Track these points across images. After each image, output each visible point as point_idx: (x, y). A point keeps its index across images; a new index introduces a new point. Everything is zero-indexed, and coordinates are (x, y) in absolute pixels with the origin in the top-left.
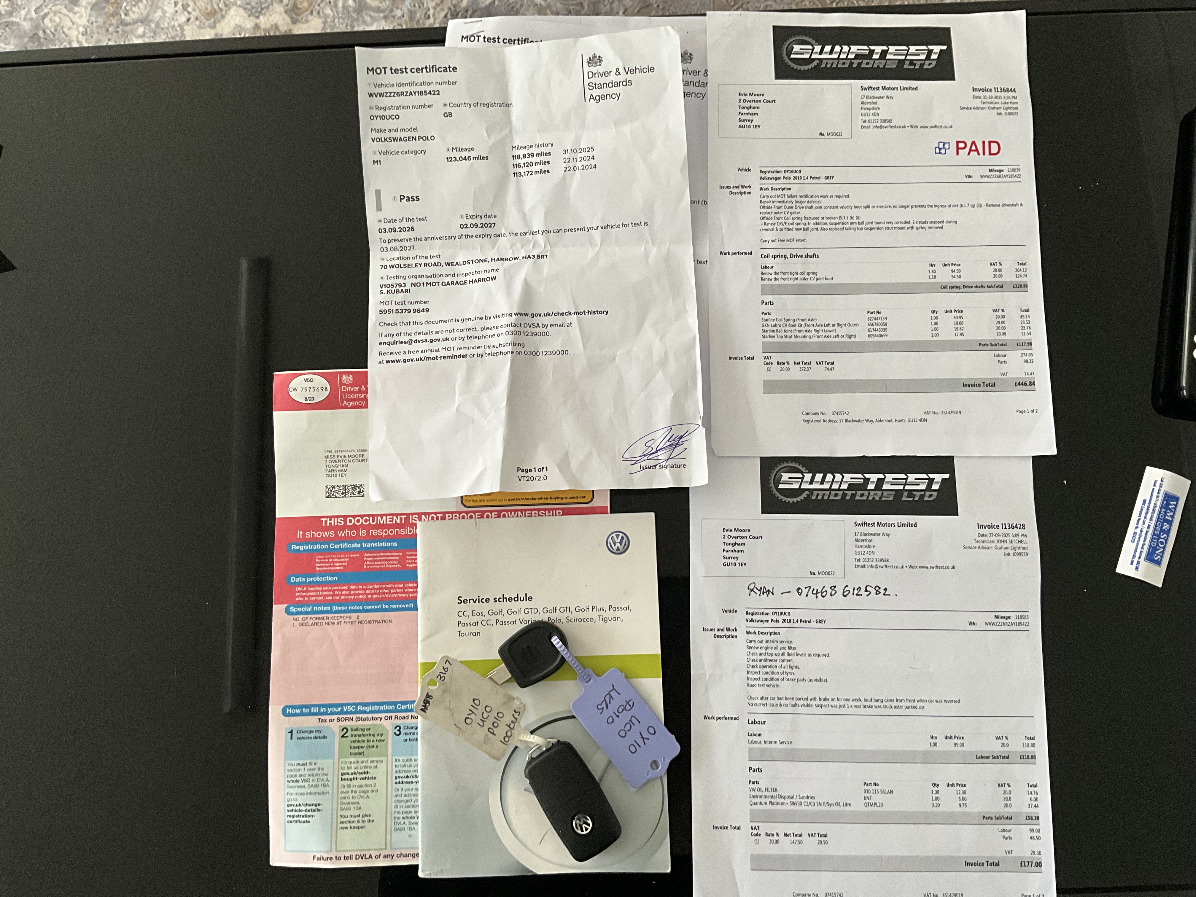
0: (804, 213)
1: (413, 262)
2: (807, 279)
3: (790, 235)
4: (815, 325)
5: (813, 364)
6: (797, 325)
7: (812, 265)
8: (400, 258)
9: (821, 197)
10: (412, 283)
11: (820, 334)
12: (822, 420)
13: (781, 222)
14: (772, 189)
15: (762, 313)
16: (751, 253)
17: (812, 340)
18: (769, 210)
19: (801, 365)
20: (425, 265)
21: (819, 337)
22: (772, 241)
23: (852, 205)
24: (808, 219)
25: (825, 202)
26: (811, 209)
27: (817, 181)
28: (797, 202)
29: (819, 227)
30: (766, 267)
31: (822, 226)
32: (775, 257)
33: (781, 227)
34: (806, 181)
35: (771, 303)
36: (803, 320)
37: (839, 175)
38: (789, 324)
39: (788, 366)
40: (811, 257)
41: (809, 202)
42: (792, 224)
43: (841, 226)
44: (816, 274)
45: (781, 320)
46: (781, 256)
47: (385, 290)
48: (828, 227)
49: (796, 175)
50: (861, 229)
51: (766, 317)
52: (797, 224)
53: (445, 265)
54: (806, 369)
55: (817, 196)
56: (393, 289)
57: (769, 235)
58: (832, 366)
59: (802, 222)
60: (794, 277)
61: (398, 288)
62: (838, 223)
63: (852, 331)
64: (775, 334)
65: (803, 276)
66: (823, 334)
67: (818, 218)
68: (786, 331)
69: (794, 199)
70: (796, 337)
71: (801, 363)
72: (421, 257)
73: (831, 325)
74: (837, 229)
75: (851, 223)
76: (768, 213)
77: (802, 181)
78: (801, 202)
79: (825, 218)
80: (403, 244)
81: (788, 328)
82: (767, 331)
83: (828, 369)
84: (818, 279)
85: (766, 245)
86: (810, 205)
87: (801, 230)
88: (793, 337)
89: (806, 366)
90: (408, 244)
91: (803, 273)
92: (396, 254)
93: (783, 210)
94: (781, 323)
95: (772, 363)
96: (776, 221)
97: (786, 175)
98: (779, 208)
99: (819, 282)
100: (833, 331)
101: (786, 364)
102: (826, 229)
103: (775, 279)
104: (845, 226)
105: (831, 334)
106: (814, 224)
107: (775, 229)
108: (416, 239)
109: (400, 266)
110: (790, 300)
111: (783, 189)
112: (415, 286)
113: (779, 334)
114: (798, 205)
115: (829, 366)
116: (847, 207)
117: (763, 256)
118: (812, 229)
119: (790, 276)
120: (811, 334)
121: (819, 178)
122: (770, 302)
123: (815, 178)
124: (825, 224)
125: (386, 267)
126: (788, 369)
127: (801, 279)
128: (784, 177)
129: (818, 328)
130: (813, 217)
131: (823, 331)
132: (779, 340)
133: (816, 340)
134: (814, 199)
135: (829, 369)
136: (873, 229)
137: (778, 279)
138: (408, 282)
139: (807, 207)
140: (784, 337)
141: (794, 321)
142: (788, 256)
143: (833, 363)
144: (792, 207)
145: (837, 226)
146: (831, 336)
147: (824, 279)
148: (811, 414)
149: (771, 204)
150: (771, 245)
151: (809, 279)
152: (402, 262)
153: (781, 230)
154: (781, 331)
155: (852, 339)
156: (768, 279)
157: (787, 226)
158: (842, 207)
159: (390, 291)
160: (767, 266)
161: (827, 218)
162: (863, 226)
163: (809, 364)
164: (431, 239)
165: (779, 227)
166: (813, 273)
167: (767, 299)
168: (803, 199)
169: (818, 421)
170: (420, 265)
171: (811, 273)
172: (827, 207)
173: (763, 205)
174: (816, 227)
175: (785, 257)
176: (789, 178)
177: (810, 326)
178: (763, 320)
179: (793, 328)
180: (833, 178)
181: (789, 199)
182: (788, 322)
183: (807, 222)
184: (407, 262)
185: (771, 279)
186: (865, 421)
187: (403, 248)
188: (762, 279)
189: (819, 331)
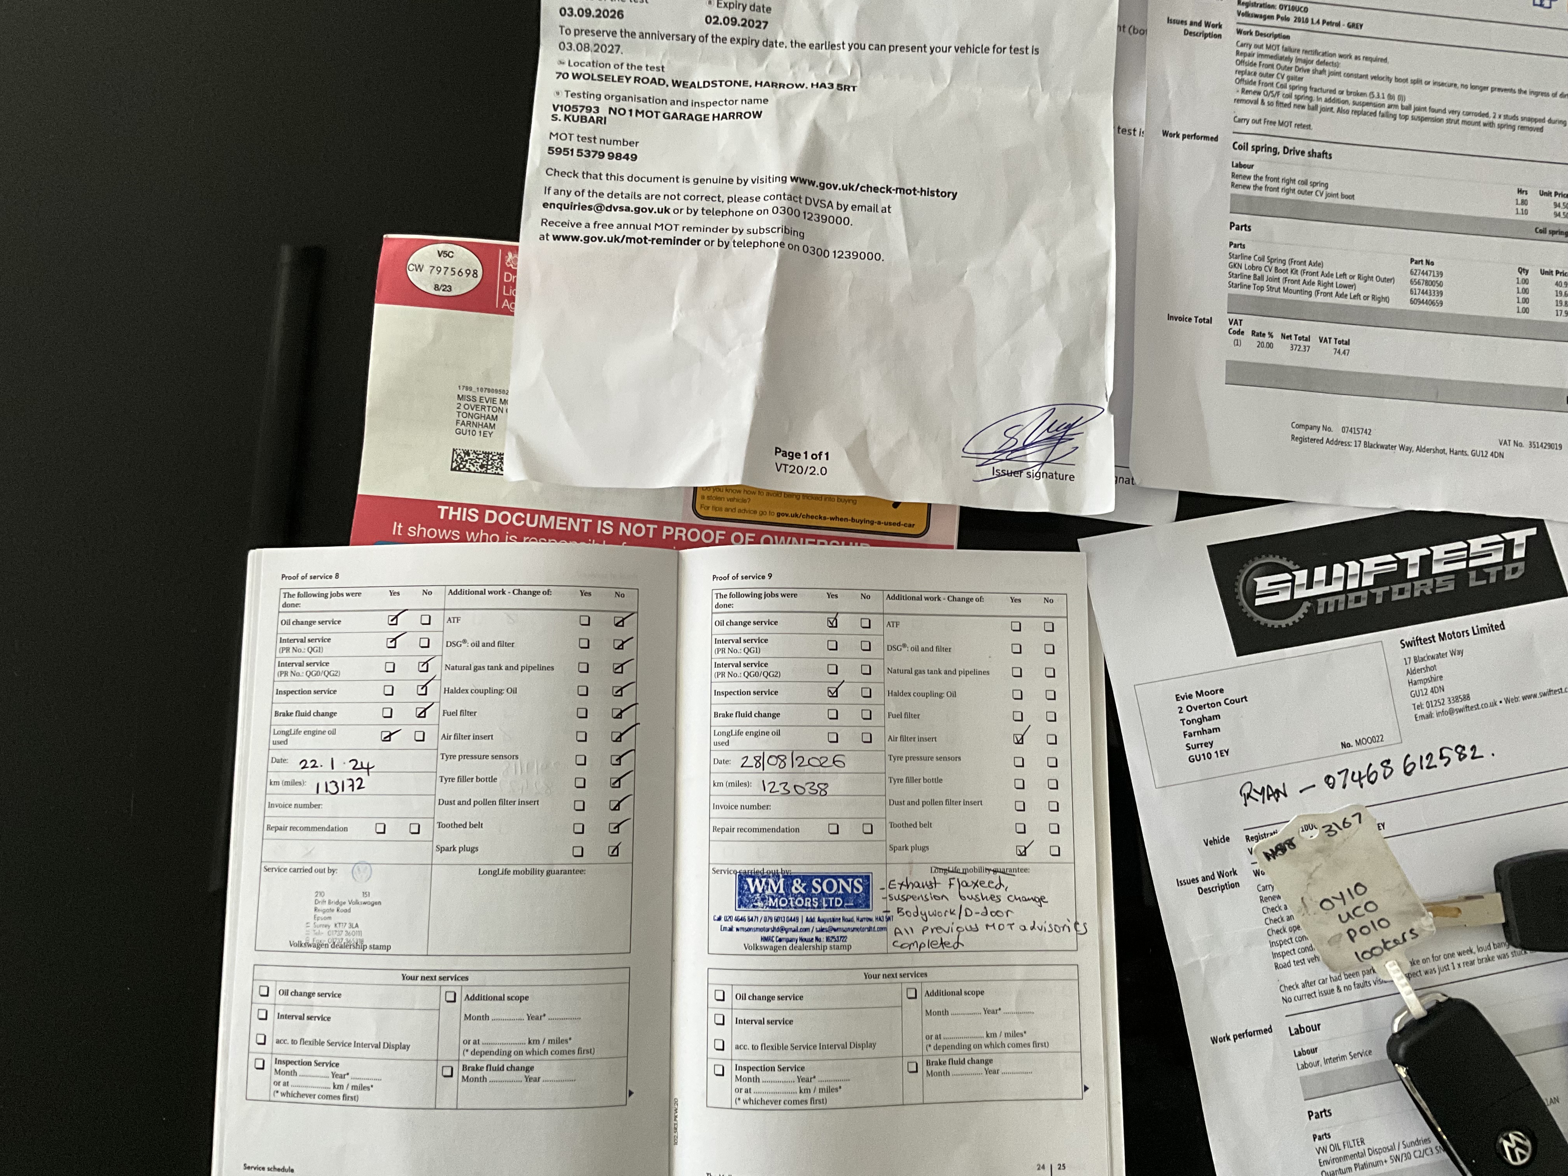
0: (1309, 80)
1: (616, 73)
2: (1310, 193)
3: (1285, 114)
4: (1320, 274)
5: (1315, 341)
6: (1289, 271)
7: (1319, 170)
8: (593, 64)
9: (1341, 56)
10: (611, 109)
11: (1329, 290)
12: (1325, 441)
13: (1272, 92)
14: (1258, 34)
15: (1231, 244)
16: (1216, 139)
17: (1313, 299)
18: (1251, 69)
19: (1293, 341)
20: (637, 79)
21: (1326, 294)
22: (1254, 121)
23: (1392, 76)
24: (1316, 90)
25: (1346, 66)
26: (1323, 76)
27: (1334, 29)
28: (1298, 60)
29: (1335, 106)
30: (1239, 165)
31: (1340, 105)
32: (1257, 149)
33: (1271, 99)
34: (1316, 27)
35: (1248, 228)
36: (1300, 263)
37: (1372, 23)
38: (1276, 268)
39: (1270, 340)
40: (1319, 156)
41: (1319, 63)
42: (1289, 96)
43: (1371, 109)
44: (1326, 186)
45: (1262, 259)
46: (1268, 149)
47: (560, 114)
48: (1350, 107)
49: (1299, 14)
50: (1406, 118)
51: (1238, 251)
52: (1298, 98)
53: (671, 85)
54: (1302, 348)
55: (1333, 55)
56: (576, 114)
57: (1248, 111)
58: (1347, 347)
59: (1306, 94)
60: (1288, 187)
61: (584, 113)
62: (1368, 104)
63: (1381, 289)
64: (1250, 282)
65: (1303, 188)
66: (1334, 290)
67: (1333, 92)
68: (1269, 279)
69: (1293, 55)
70: (1286, 290)
71: (1293, 337)
72: (630, 66)
73: (1348, 277)
74: (1365, 114)
75: (1390, 107)
76: (1249, 74)
77: (1308, 26)
78: (1306, 62)
79: (1345, 93)
80: (599, 40)
81: (1272, 274)
82: (1237, 276)
83: (1339, 352)
84: (1328, 195)
85: (1242, 127)
86: (1320, 68)
87: (1303, 107)
88: (1282, 290)
89: (1302, 343)
90: (608, 40)
91: (1305, 183)
92: (587, 57)
93: (1275, 71)
94: (1262, 264)
95: (1243, 333)
96: (1262, 88)
97: (1282, 13)
98: (1268, 66)
99: (1330, 200)
100: (1350, 286)
101: (1267, 336)
102: (1347, 112)
103: (1255, 186)
104: (1378, 110)
105: (1347, 291)
106: (1326, 101)
107: (1260, 102)
108: (624, 33)
109: (591, 77)
110: (1279, 226)
111: (1276, 36)
112: (615, 113)
113: (1259, 283)
114: (1301, 65)
115: (1342, 347)
116: (1383, 79)
117: (1236, 146)
118: (1324, 109)
119: (1282, 185)
120: (1313, 289)
121: (1338, 25)
122: (1245, 226)
123: (1330, 24)
124: (1345, 102)
125: (566, 76)
126: (1270, 345)
127: (1300, 192)
128: (1278, 16)
129: (1325, 280)
130: (1325, 88)
131: (1334, 285)
132: (1258, 293)
133: (1320, 299)
134: (1328, 59)
135: (1342, 351)
136: (1426, 119)
137: (1261, 188)
138: (604, 106)
139: (1315, 71)
140: (1266, 289)
141: (1283, 262)
142: (1280, 150)
143: (1347, 343)
144: (1290, 69)
145: (1366, 109)
146: (1346, 295)
147: (1340, 196)
148: (1306, 427)
149: (1255, 59)
150: (1251, 128)
151: (1314, 194)
152: (596, 71)
153: (1270, 104)
154: (1261, 278)
155: (1383, 305)
156: (1244, 187)
157: (1280, 99)
158: (1374, 78)
159: (571, 118)
160: (1243, 163)
161: (1349, 93)
162: (1409, 113)
163: (1308, 339)
164: (651, 35)
165: (1266, 100)
166: (1321, 184)
167: (1241, 220)
168: (1310, 57)
169: (1318, 440)
170: (628, 79)
171: (1317, 184)
172: (1349, 75)
173: (1240, 58)
174: (1329, 105)
175: (1275, 151)
176: (1288, 19)
177: (1313, 274)
178: (1232, 255)
179: (1282, 276)
180: (1361, 26)
181: (1287, 54)
182: (1274, 265)
183: (1315, 95)
184: (604, 72)
185: (1249, 187)
186: (1398, 448)
187: (599, 48)
188: (1233, 184)
189: (1326, 285)
